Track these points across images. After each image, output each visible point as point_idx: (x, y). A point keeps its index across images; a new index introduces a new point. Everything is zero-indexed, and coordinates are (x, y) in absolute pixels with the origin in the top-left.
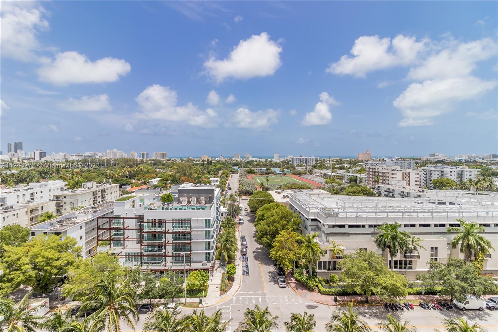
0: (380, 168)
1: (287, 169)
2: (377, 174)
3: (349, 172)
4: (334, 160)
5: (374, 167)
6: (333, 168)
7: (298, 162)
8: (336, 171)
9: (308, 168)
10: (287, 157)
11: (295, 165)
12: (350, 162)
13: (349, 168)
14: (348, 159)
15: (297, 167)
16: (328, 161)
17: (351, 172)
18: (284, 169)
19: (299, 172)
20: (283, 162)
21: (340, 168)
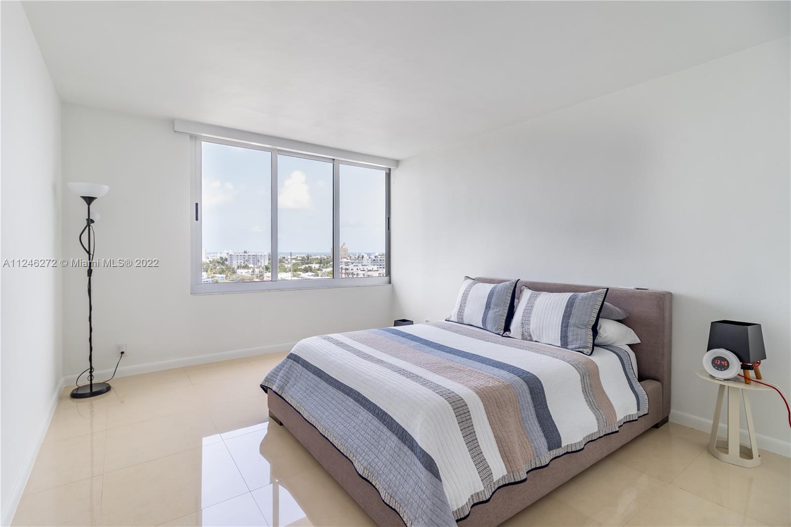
0: (355, 269)
1: (221, 274)
2: (351, 276)
3: (318, 276)
4: (299, 258)
5: (347, 267)
6: (295, 271)
7: (241, 262)
8: (300, 275)
9: (257, 270)
10: (221, 253)
11: (235, 266)
12: (321, 261)
13: (318, 270)
14: (319, 257)
15: (238, 271)
16: (290, 260)
17: (320, 275)
18: (214, 273)
19: (240, 278)
20: (213, 261)
21: (306, 270)
